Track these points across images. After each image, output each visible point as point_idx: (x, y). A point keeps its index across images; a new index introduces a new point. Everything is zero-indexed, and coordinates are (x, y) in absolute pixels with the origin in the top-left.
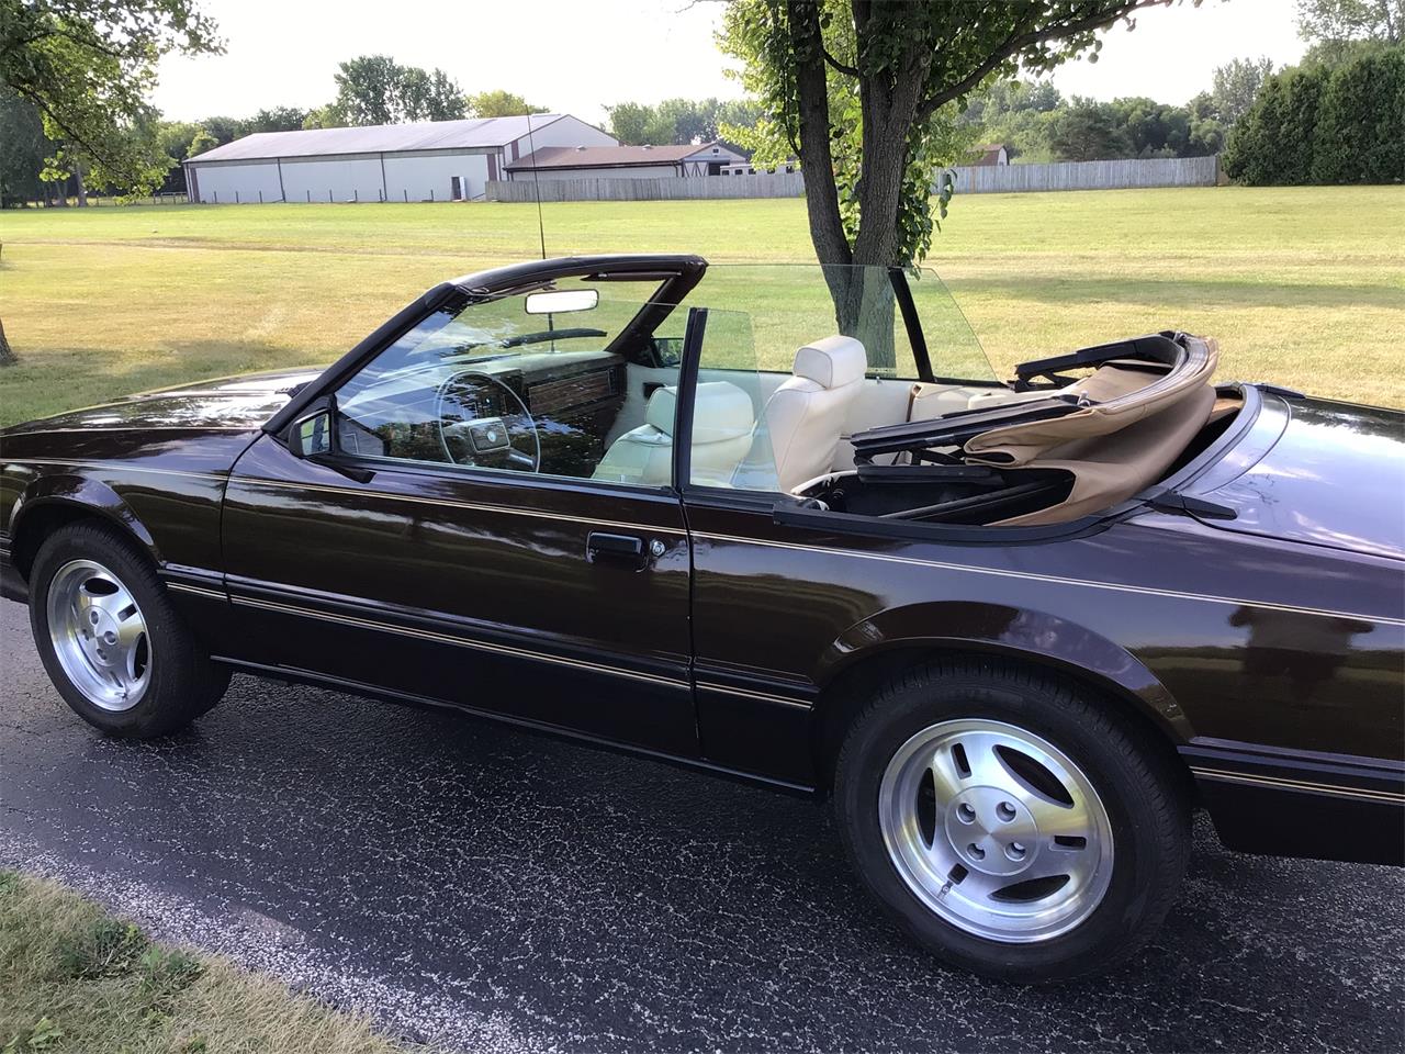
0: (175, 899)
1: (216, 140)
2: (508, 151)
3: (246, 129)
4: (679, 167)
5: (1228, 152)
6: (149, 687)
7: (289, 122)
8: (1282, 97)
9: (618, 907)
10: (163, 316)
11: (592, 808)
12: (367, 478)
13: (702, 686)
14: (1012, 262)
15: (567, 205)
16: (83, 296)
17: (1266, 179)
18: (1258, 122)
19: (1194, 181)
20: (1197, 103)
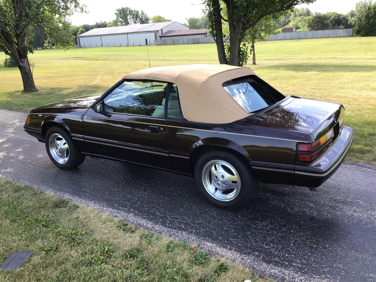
0: (74, 196)
1: (85, 30)
2: (160, 32)
3: (92, 28)
4: (205, 35)
5: (356, 28)
6: (69, 160)
7: (104, 25)
8: (371, 12)
9: (156, 198)
10: (72, 79)
11: (155, 182)
12: (110, 116)
13: (170, 155)
14: (290, 60)
15: (175, 46)
16: (52, 73)
17: (366, 35)
18: (364, 19)
19: (346, 36)
20: (350, 13)
